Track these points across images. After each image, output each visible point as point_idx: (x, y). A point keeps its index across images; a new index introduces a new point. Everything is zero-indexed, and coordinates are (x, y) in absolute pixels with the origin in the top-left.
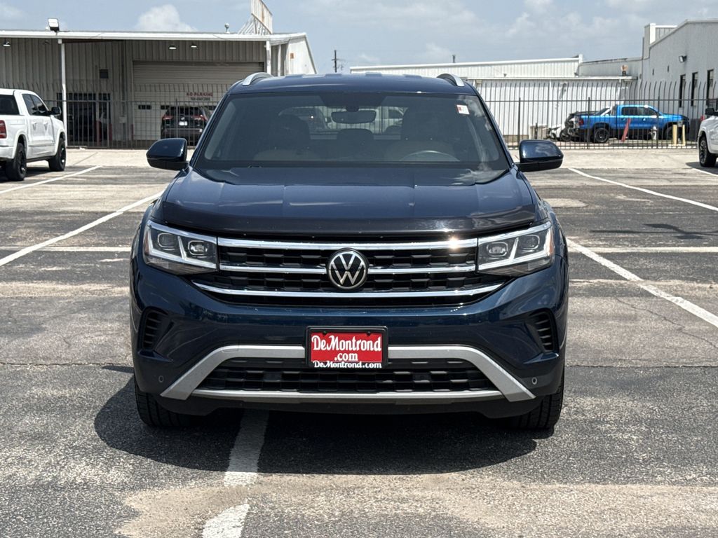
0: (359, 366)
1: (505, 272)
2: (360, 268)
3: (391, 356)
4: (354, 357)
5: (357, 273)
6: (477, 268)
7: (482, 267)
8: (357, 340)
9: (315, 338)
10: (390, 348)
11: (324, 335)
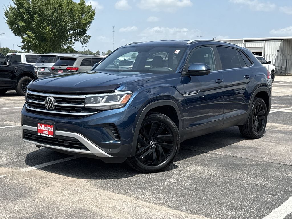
0: (48, 136)
1: (99, 108)
2: (51, 102)
3: (56, 134)
4: (47, 133)
5: (51, 104)
6: (84, 105)
7: (86, 105)
8: (48, 127)
9: (39, 125)
10: (56, 131)
11: (41, 124)
